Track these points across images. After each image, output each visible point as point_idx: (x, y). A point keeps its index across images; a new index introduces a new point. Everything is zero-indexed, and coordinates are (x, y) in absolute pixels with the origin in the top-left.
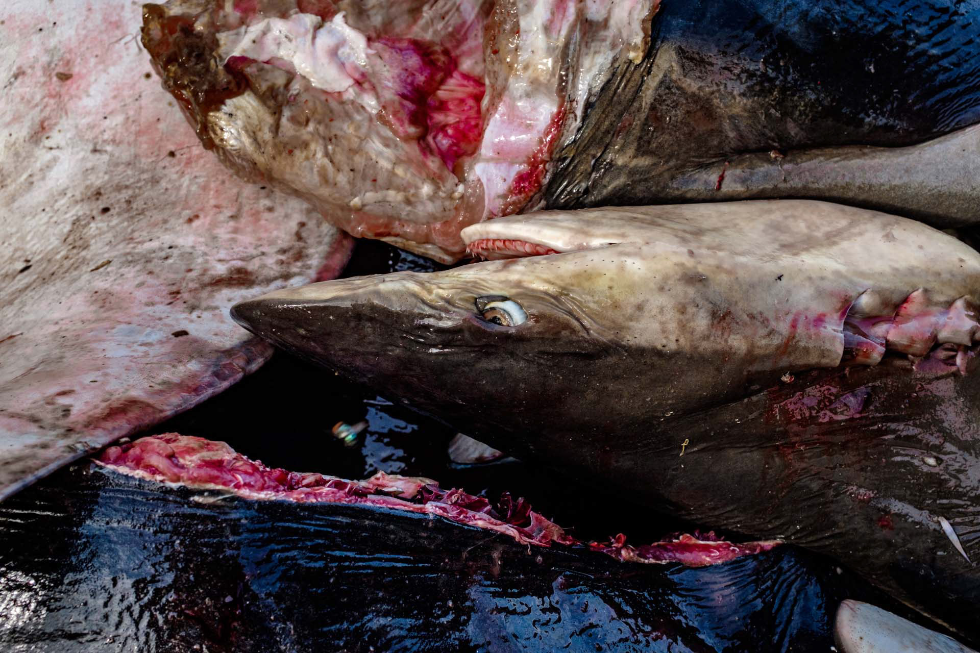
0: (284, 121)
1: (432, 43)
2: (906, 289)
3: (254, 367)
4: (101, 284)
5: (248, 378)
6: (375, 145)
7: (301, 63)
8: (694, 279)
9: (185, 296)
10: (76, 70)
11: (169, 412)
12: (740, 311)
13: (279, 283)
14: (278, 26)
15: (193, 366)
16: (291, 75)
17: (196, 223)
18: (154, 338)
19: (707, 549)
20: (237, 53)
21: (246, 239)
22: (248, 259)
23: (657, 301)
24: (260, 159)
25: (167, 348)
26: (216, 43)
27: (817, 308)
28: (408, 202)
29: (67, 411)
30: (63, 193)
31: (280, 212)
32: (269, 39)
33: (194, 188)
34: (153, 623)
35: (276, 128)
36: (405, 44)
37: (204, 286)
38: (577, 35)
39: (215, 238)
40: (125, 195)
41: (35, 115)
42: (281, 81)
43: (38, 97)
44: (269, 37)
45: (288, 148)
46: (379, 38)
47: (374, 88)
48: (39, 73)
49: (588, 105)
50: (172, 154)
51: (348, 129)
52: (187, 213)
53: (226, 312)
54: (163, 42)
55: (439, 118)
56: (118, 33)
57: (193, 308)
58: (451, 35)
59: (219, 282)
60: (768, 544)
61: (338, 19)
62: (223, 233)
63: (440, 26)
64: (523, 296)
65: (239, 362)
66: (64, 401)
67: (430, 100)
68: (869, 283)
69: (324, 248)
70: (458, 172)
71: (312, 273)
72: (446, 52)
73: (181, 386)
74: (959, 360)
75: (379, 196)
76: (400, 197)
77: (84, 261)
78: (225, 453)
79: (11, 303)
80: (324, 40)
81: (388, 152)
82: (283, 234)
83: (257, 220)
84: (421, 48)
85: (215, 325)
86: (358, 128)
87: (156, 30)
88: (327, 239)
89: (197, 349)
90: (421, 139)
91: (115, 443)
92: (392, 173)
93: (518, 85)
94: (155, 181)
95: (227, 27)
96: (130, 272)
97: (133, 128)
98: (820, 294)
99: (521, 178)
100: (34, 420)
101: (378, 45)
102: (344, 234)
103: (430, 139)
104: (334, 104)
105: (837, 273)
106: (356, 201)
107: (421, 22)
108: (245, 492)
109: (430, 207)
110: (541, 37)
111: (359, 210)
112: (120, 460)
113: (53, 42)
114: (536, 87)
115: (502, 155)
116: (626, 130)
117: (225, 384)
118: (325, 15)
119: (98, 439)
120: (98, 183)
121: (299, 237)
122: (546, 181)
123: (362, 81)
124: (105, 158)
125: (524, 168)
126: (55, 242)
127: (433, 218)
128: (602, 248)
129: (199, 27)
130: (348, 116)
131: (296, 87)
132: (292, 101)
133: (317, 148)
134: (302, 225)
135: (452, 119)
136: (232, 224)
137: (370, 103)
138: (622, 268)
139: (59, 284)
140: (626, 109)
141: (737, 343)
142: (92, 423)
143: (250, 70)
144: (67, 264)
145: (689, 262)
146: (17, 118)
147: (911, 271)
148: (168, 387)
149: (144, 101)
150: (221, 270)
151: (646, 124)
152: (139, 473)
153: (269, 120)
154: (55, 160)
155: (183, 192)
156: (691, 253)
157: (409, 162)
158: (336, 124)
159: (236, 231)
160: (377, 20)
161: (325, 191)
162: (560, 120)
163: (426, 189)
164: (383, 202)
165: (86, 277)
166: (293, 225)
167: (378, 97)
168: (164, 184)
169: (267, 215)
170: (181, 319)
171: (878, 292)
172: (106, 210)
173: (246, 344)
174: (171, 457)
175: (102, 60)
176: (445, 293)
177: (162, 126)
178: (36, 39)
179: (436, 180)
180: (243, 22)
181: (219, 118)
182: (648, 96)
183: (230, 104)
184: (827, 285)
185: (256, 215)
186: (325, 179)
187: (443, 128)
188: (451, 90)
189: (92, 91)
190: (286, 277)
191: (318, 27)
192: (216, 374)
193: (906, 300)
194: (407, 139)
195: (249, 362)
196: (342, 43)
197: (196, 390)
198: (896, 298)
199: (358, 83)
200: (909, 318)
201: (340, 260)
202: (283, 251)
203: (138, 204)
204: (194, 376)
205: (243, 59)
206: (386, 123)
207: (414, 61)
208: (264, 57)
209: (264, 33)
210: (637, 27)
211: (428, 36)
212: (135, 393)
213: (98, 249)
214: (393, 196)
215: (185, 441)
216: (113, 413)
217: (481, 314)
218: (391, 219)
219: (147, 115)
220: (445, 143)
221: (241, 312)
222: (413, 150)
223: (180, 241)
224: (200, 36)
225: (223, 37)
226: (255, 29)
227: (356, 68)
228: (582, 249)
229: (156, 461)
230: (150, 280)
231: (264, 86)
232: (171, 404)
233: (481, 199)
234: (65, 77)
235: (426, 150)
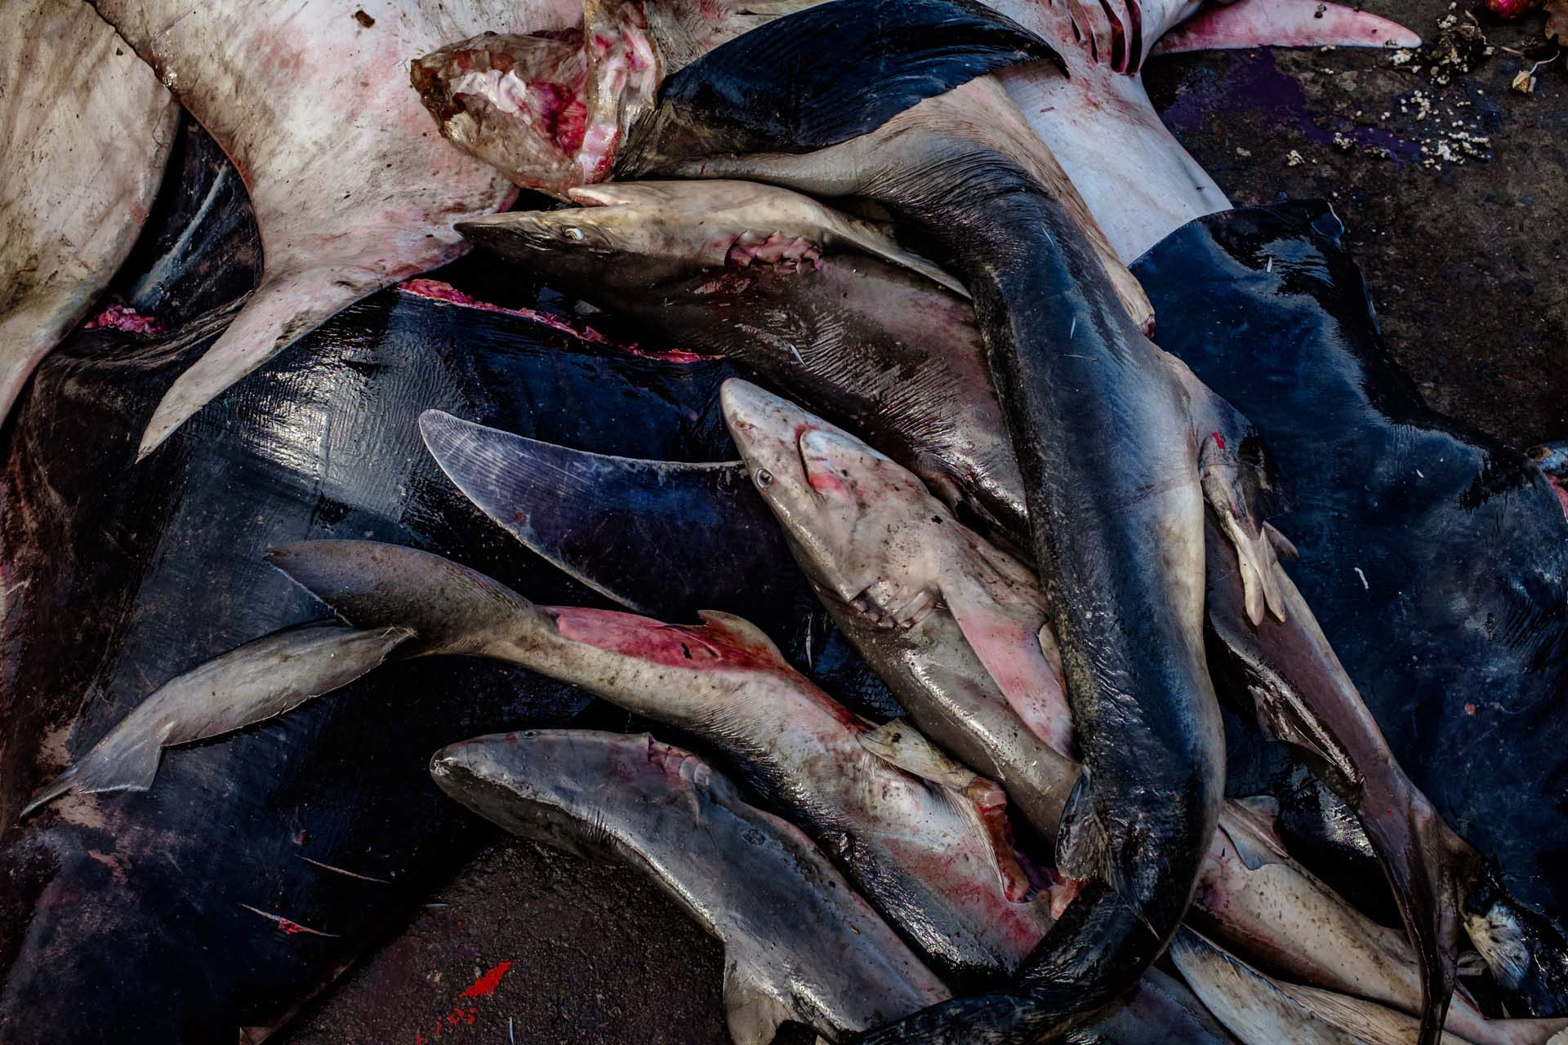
0: (483, 128)
1: (562, 86)
2: (769, 231)
3: (464, 254)
4: (389, 208)
5: (461, 259)
6: (530, 142)
7: (493, 98)
8: (659, 223)
9: (432, 216)
10: (371, 81)
11: (425, 271)
12: (678, 237)
13: (479, 211)
14: (481, 77)
15: (436, 252)
16: (487, 102)
17: (438, 176)
18: (416, 238)
19: (682, 356)
20: (459, 91)
21: (463, 186)
22: (464, 198)
23: (639, 232)
24: (471, 147)
25: (424, 242)
26: (449, 85)
27: (718, 238)
28: (546, 172)
29: (384, 268)
30: (366, 154)
31: (482, 171)
32: (476, 84)
33: (436, 155)
34: (419, 351)
35: (479, 131)
36: (546, 87)
37: (441, 211)
38: (625, 95)
39: (447, 185)
40: (399, 157)
41: (348, 107)
42: (481, 106)
43: (350, 95)
44: (476, 82)
45: (484, 142)
46: (533, 83)
47: (529, 111)
48: (350, 82)
49: (631, 130)
50: (425, 135)
51: (516, 133)
52: (433, 170)
53: (451, 226)
54: (421, 82)
55: (564, 127)
56: (395, 59)
57: (435, 224)
58: (573, 80)
59: (448, 210)
60: (718, 357)
61: (512, 73)
62: (451, 182)
63: (567, 75)
64: (583, 227)
65: (457, 251)
66: (383, 263)
67: (560, 117)
68: (750, 227)
69: (504, 193)
70: (571, 157)
71: (496, 206)
72: (569, 91)
73: (430, 260)
74: (797, 267)
75: (531, 167)
76: (542, 169)
77: (379, 195)
78: (449, 288)
79: (342, 215)
80: (504, 85)
81: (535, 145)
82: (483, 185)
83: (470, 176)
84: (555, 89)
85: (446, 233)
86: (520, 132)
87: (418, 74)
88: (506, 188)
89: (438, 244)
90: (553, 139)
91: (405, 281)
92: (538, 157)
93: (598, 117)
94: (416, 150)
95: (455, 77)
96: (404, 202)
97: (403, 118)
98: (722, 231)
99: (602, 163)
100: (373, 270)
101: (532, 88)
102: (516, 186)
103: (558, 139)
104: (508, 119)
105: (734, 222)
106: (519, 170)
107: (558, 72)
108: (455, 303)
109: (558, 175)
110: (609, 93)
111: (522, 174)
112: (407, 288)
113: (358, 63)
114: (605, 121)
115: (593, 150)
116: (650, 142)
117: (450, 261)
118: (505, 71)
119: (398, 279)
120: (385, 149)
121: (491, 186)
122: (614, 165)
123: (524, 107)
124: (388, 135)
125: (603, 158)
126: (362, 182)
127: (559, 180)
128: (623, 205)
129: (440, 75)
130: (516, 126)
131: (489, 109)
132: (487, 117)
133: (499, 142)
134: (494, 179)
135: (570, 128)
136: (456, 177)
137: (527, 119)
138: (626, 216)
139: (367, 207)
140: (649, 133)
141: (677, 252)
142: (395, 273)
143: (466, 100)
144: (370, 195)
145: (658, 214)
146: (338, 107)
147: (774, 223)
148: (425, 260)
149: (409, 102)
150: (450, 203)
151: (660, 141)
152: (414, 293)
153: (475, 127)
154: (360, 134)
155: (431, 157)
156: (660, 210)
157: (547, 151)
158: (510, 129)
159: (458, 182)
160: (533, 72)
161: (503, 164)
162: (618, 135)
163: (555, 165)
164: (534, 170)
165: (380, 203)
166: (489, 180)
167: (531, 116)
168: (420, 153)
169: (474, 173)
170: (430, 229)
171: (752, 231)
172: (389, 166)
173: (460, 243)
174: (427, 287)
175: (385, 76)
176: (549, 224)
177: (419, 117)
178: (349, 60)
179: (561, 161)
180: (462, 74)
181: (450, 124)
182: (660, 127)
183: (456, 118)
184: (724, 227)
185: (469, 173)
186: (503, 158)
187: (566, 133)
188: (572, 111)
189: (381, 94)
190: (483, 208)
191: (501, 78)
192: (446, 256)
193: (771, 236)
194: (545, 139)
195: (462, 251)
196: (514, 86)
197: (437, 262)
198: (764, 236)
199: (521, 108)
200: (773, 244)
201: (512, 199)
202: (483, 194)
203: (407, 163)
204: (435, 256)
205: (463, 94)
206: (535, 130)
207: (551, 97)
208: (474, 93)
209: (473, 80)
210: (650, 95)
211: (561, 81)
212: (410, 262)
213: (387, 188)
214: (538, 168)
215: (432, 282)
216: (402, 269)
217: (563, 234)
218: (539, 179)
219: (411, 111)
220: (566, 141)
221: (458, 227)
222: (547, 145)
223: (429, 186)
224: (440, 80)
225: (452, 82)
226: (469, 77)
227: (521, 100)
228: (616, 205)
229: (421, 288)
230: (415, 208)
231: (473, 109)
232: (426, 268)
233: (582, 173)
234: (365, 85)
235: (556, 145)
